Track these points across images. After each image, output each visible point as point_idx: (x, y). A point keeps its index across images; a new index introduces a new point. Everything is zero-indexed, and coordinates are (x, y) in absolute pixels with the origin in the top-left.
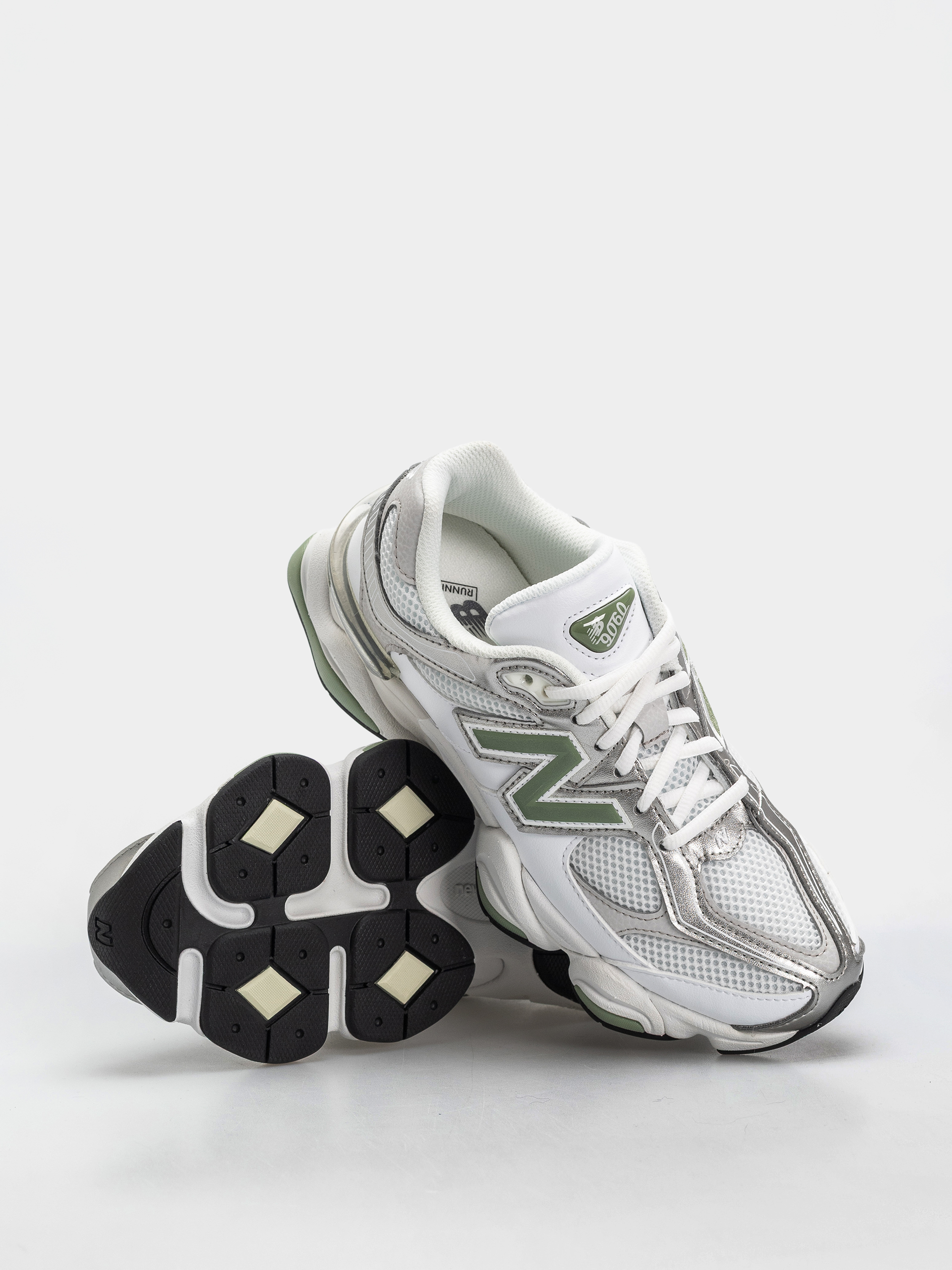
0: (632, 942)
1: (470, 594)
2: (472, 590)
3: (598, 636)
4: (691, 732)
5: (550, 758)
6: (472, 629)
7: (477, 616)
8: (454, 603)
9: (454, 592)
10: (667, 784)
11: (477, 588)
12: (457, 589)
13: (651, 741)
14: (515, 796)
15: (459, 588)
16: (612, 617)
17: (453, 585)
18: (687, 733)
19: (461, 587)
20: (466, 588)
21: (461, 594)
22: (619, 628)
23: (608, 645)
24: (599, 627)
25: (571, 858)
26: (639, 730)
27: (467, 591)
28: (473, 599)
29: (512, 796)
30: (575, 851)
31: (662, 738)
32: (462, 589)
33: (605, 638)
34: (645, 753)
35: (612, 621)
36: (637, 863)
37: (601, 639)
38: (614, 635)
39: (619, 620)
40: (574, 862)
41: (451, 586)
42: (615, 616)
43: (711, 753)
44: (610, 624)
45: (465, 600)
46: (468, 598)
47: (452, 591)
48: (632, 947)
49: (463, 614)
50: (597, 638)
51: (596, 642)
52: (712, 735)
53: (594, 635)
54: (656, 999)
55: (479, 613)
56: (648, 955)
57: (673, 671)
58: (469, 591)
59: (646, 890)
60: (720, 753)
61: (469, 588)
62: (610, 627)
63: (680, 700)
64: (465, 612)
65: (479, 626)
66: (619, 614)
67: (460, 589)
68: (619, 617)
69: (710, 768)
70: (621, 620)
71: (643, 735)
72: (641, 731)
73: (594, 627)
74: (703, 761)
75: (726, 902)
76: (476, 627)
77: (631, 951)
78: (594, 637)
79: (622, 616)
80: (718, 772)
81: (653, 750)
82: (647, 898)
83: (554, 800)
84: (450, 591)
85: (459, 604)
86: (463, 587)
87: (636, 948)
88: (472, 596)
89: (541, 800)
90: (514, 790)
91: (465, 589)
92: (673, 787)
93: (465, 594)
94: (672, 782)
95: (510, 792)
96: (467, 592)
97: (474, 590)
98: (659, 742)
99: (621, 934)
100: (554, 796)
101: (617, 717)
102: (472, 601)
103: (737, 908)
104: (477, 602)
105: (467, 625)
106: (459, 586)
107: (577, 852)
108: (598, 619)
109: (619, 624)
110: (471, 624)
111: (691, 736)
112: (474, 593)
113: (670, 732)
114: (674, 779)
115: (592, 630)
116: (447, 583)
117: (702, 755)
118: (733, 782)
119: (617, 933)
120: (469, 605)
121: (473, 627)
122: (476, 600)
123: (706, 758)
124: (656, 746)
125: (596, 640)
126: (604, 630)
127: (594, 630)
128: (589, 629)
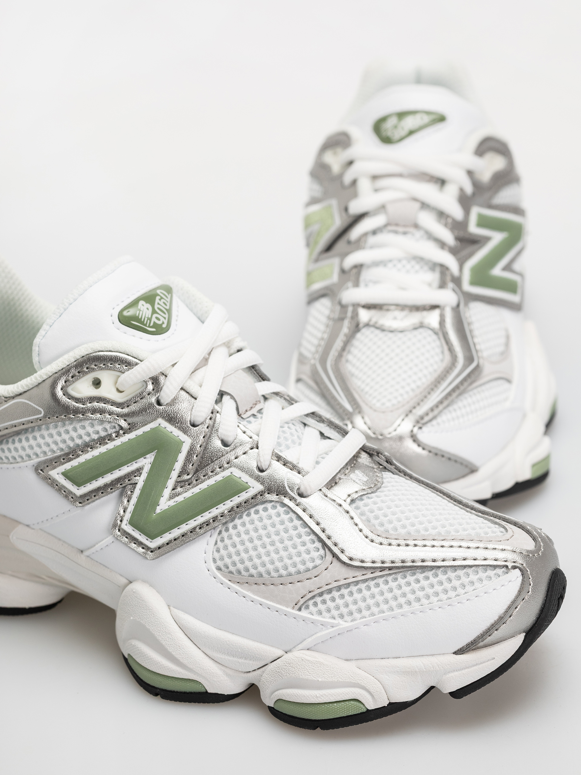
0: (312, 608)
3: (149, 317)
5: (150, 458)
13: (247, 411)
14: (131, 523)
16: (157, 300)
22: (170, 311)
23: (165, 326)
24: (148, 309)
25: (214, 560)
26: (229, 397)
29: (128, 524)
30: (215, 551)
31: (257, 407)
33: (158, 319)
35: (158, 304)
36: (282, 523)
37: (154, 319)
39: (165, 304)
40: (220, 563)
42: (160, 301)
43: (312, 413)
44: (157, 306)
48: (315, 613)
50: (150, 319)
51: (151, 325)
53: (145, 317)
54: (363, 663)
56: (335, 613)
59: (304, 544)
62: (159, 309)
66: (162, 298)
68: (164, 301)
69: (318, 430)
70: (168, 304)
71: (236, 401)
73: (142, 309)
75: (392, 526)
77: (316, 617)
78: (146, 319)
79: (168, 300)
80: (328, 428)
81: (252, 419)
82: (308, 552)
83: (172, 503)
87: (320, 613)
89: (158, 510)
90: (128, 516)
95: (125, 522)
98: (254, 411)
99: (297, 607)
100: (171, 497)
101: (201, 387)
103: (404, 527)
107: (218, 551)
108: (142, 302)
109: (168, 307)
113: (262, 403)
115: (141, 314)
117: (304, 416)
119: (293, 608)
123: (309, 419)
124: (254, 415)
125: (149, 321)
126: (154, 312)
127: (143, 312)
128: (138, 312)
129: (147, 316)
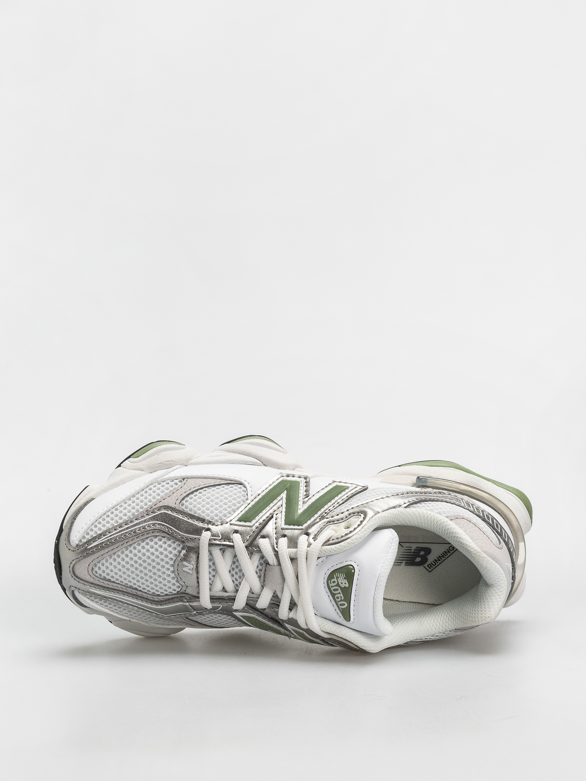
1: (430, 566)
2: (430, 568)
4: (254, 596)
5: (300, 511)
6: (410, 551)
7: (415, 560)
8: (431, 553)
9: (437, 558)
10: (238, 561)
11: (430, 572)
12: (438, 561)
13: (265, 569)
14: (299, 483)
15: (438, 563)
17: (442, 561)
18: (255, 594)
19: (437, 564)
20: (435, 567)
21: (433, 561)
22: (333, 595)
23: (329, 581)
24: (342, 583)
26: (276, 565)
27: (432, 566)
28: (426, 565)
29: (301, 482)
31: (262, 578)
32: (436, 564)
33: (334, 582)
34: (262, 561)
35: (339, 593)
37: (335, 580)
38: (332, 589)
39: (338, 598)
41: (442, 559)
42: (341, 597)
43: (234, 599)
44: (340, 591)
45: (429, 560)
46: (429, 562)
47: (439, 558)
49: (422, 553)
51: (336, 575)
52: (243, 610)
53: (340, 577)
55: (415, 562)
57: (290, 611)
58: (431, 567)
60: (231, 605)
61: (433, 568)
63: (274, 604)
64: (422, 555)
65: (409, 556)
66: (341, 600)
67: (436, 563)
68: (340, 599)
70: (337, 600)
71: (271, 566)
72: (274, 566)
73: (344, 580)
74: (234, 591)
76: (410, 554)
78: (339, 576)
79: (339, 602)
80: (223, 595)
84: (439, 557)
85: (429, 556)
86: (436, 565)
88: (428, 566)
89: (285, 493)
91: (434, 565)
92: (234, 563)
93: (431, 563)
94: (237, 564)
96: (431, 564)
97: (430, 570)
98: (262, 573)
102: (425, 563)
104: (422, 566)
105: (415, 550)
106: (439, 563)
109: (336, 596)
110: (413, 552)
111: (252, 595)
112: (428, 568)
114: (237, 567)
115: (343, 578)
116: (445, 558)
117: (237, 594)
118: (211, 599)
120: (424, 561)
121: (411, 552)
122: (424, 566)
124: (261, 571)
125: (337, 576)
126: (338, 585)
128: (345, 577)
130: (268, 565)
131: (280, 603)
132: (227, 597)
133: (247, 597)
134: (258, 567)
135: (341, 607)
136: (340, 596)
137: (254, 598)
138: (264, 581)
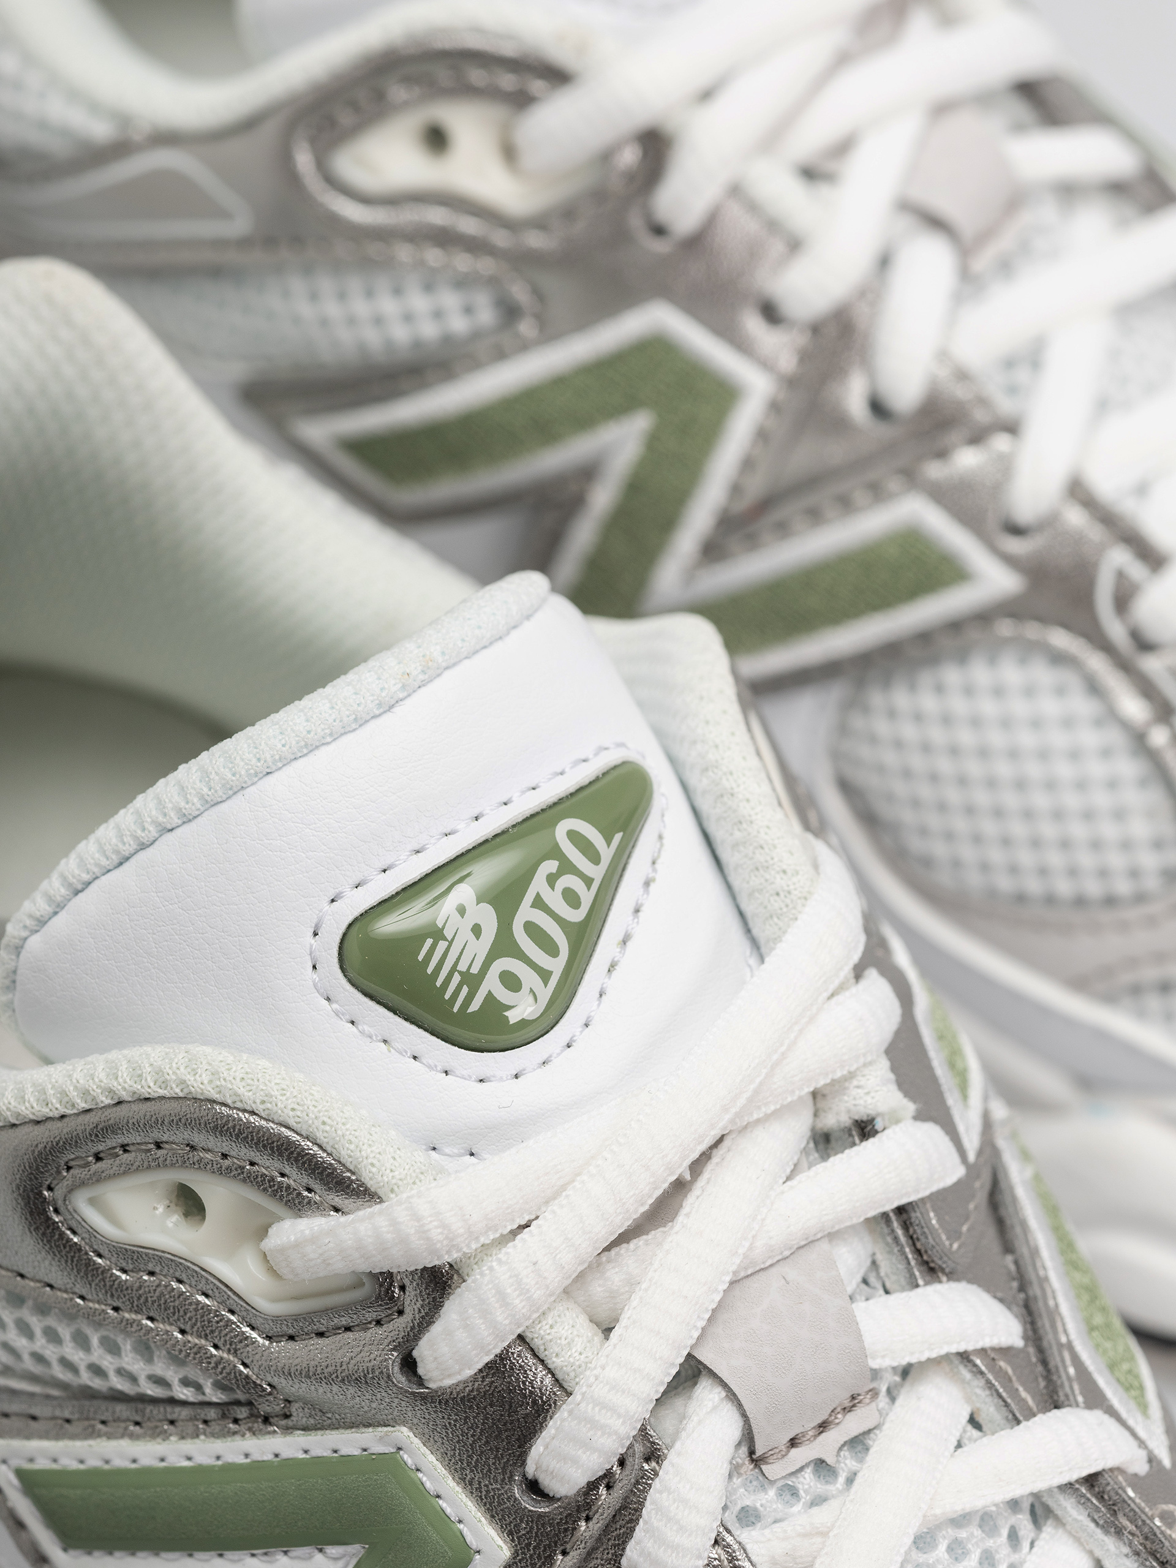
3: (475, 970)
4: (984, 1394)
13: (793, 1443)
16: (538, 884)
18: (968, 1400)
22: (583, 938)
23: (533, 1017)
24: (477, 930)
31: (851, 1425)
33: (511, 982)
34: (767, 1499)
35: (539, 903)
37: (492, 984)
38: (556, 965)
39: (573, 900)
42: (552, 880)
43: (1091, 1480)
44: (526, 912)
50: (473, 981)
51: (468, 1000)
52: (1095, 1400)
53: (454, 969)
57: (871, 1121)
60: (1135, 1480)
62: (532, 929)
63: (916, 1249)
66: (567, 867)
68: (568, 881)
69: (1091, 1553)
70: (587, 898)
72: (732, 1396)
73: (447, 934)
74: (1059, 1522)
78: (456, 979)
79: (589, 882)
81: (808, 1480)
98: (826, 1446)
101: (607, 1338)
108: (464, 893)
109: (576, 917)
111: (990, 1411)
113: (883, 1400)
115: (442, 946)
117: (1050, 1491)
123: (1071, 1510)
124: (820, 1465)
125: (465, 990)
126: (504, 945)
127: (451, 943)
128: (429, 942)
129: (462, 967)
130: (759, 1453)
131: (885, 1216)
132: (1119, 1532)
133: (1018, 1422)
134: (818, 1501)
135: (607, 854)
136: (553, 888)
137: (988, 1382)
138: (853, 1402)
